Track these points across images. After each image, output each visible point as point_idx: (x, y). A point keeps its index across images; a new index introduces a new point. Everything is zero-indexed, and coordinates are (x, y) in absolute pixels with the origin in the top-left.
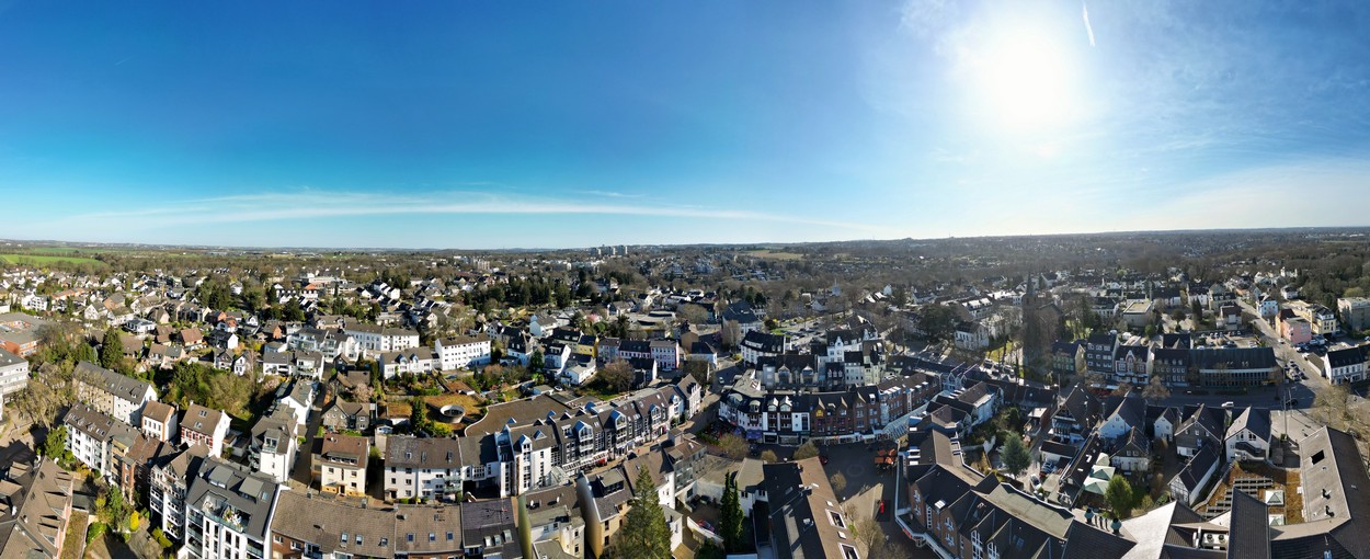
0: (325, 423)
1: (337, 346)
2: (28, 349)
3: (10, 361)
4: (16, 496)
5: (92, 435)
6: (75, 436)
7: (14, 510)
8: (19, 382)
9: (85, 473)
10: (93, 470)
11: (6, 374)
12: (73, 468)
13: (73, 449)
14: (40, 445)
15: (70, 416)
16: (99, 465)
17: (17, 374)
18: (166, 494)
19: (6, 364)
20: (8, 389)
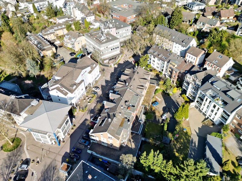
2: (131, 19)
3: (122, 26)
4: (127, 79)
5: (160, 59)
6: (152, 59)
7: (127, 84)
8: (127, 36)
9: (156, 72)
10: (160, 72)
11: (120, 33)
12: (151, 71)
13: (151, 64)
14: (137, 62)
15: (151, 51)
16: (163, 70)
17: (126, 33)
18: (190, 85)
19: (120, 28)
20: (122, 40)
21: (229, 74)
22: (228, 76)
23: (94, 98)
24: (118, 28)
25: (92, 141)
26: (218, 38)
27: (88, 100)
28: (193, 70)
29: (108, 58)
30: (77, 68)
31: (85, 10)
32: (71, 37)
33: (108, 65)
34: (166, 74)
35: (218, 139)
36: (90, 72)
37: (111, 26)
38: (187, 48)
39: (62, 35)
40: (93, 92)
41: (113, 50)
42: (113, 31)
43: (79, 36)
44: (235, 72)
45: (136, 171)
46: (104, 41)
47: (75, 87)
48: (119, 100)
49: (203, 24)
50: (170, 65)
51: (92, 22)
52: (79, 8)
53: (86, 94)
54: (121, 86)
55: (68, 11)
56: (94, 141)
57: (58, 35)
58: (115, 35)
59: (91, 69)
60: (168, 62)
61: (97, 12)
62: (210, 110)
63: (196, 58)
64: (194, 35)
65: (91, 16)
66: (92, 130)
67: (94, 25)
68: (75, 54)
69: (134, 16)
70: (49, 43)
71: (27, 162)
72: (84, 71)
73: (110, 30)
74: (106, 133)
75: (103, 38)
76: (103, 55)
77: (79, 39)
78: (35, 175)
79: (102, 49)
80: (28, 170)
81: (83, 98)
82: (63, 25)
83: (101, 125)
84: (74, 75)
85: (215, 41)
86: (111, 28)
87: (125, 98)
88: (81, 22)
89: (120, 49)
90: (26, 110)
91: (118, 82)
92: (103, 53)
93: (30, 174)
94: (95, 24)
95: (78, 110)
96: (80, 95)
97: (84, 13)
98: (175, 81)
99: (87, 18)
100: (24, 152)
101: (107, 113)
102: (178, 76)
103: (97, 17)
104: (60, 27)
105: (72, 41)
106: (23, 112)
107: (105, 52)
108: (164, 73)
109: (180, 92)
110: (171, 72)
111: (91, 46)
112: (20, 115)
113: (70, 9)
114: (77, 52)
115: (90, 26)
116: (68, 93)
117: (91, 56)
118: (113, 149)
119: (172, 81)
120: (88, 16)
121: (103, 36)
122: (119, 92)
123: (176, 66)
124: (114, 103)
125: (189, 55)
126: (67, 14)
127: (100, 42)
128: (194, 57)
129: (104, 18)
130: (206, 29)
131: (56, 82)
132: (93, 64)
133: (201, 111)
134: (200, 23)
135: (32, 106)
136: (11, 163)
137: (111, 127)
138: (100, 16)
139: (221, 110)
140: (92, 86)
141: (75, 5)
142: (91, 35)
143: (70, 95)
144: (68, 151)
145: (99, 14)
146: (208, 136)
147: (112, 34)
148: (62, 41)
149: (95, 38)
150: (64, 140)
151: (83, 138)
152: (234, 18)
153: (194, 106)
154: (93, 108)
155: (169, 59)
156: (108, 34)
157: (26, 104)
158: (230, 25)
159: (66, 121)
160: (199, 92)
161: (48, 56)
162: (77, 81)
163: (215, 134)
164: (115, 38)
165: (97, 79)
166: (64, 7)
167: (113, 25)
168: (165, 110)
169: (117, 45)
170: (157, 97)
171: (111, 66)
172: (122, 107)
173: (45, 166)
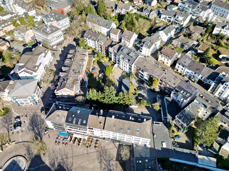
0: (172, 43)
1: (200, 12)
2: (67, 10)
3: (61, 18)
4: (72, 57)
5: (93, 40)
6: (88, 40)
7: (72, 60)
8: (66, 25)
9: (92, 49)
10: (95, 49)
11: (61, 23)
12: (89, 49)
13: (88, 44)
14: (78, 44)
15: (86, 35)
16: (96, 47)
17: (65, 23)
18: (112, 54)
19: (60, 20)
20: (63, 29)
21: (136, 43)
22: (136, 45)
23: (52, 74)
24: (58, 20)
25: (57, 97)
26: (130, 19)
27: (48, 76)
28: (113, 44)
29: (56, 44)
30: (34, 55)
31: (25, 6)
32: (20, 32)
33: (57, 49)
34: (99, 49)
35: (128, 80)
36: (45, 57)
37: (52, 19)
38: (110, 29)
39: (11, 31)
40: (50, 70)
41: (58, 38)
42: (55, 23)
43: (27, 30)
44: (139, 41)
45: (86, 105)
46: (50, 32)
47: (36, 68)
48: (69, 70)
49: (121, 9)
50: (100, 44)
51: (34, 16)
52: (19, 5)
53: (45, 73)
54: (69, 62)
55: (9, 7)
56: (59, 97)
57: (6, 31)
58: (57, 26)
59: (45, 54)
60: (98, 41)
61: (36, 5)
62: (124, 66)
63: (116, 35)
64: (116, 18)
65: (32, 10)
66: (56, 90)
67: (37, 19)
68: (27, 45)
69: (70, 7)
70: (2, 40)
71: (18, 117)
72: (40, 56)
73: (52, 22)
74: (65, 88)
75: (48, 30)
76: (51, 42)
77: (27, 32)
78: (27, 122)
79: (49, 38)
80: (21, 121)
81: (44, 75)
82: (8, 22)
83: (61, 86)
84: (34, 60)
85: (129, 21)
86: (53, 21)
87: (73, 68)
88: (24, 16)
89: (63, 36)
90: (7, 87)
91: (66, 60)
92: (51, 41)
93: (23, 123)
94: (37, 17)
95: (42, 83)
96: (42, 73)
97: (25, 9)
98: (105, 53)
99: (28, 13)
100: (13, 113)
101: (63, 79)
102: (105, 50)
103: (38, 10)
104: (6, 24)
105: (22, 35)
106: (6, 89)
107: (52, 40)
108: (97, 49)
109: (109, 60)
110: (101, 48)
111: (39, 37)
112: (5, 91)
113: (11, 6)
114: (29, 43)
115: (33, 19)
116: (33, 73)
117: (42, 45)
118: (71, 98)
119: (103, 54)
120: (29, 10)
121: (47, 29)
122: (68, 66)
123: (103, 43)
124: (66, 72)
125: (112, 34)
126: (7, 10)
127: (47, 34)
128: (115, 35)
129: (44, 10)
130: (124, 12)
131: (22, 67)
132: (45, 51)
133: (120, 68)
134: (119, 9)
135: (11, 84)
136: (7, 120)
137: (67, 85)
138: (40, 9)
139: (128, 65)
140: (48, 66)
141: (14, 2)
142: (38, 29)
143: (34, 74)
144: (43, 106)
145: (38, 7)
146: (123, 80)
147: (55, 26)
148: (12, 36)
149: (41, 31)
150: (39, 101)
151: (51, 98)
152: (142, 1)
153: (117, 66)
154: (52, 80)
155: (98, 39)
156: (51, 26)
157: (6, 84)
158: (139, 7)
159: (37, 89)
160: (117, 57)
161: (4, 50)
162: (38, 64)
163: (126, 78)
164: (57, 29)
165: (51, 61)
166: (3, 3)
167: (54, 18)
168: (100, 72)
169: (61, 34)
170: (95, 66)
171: (59, 50)
172: (72, 74)
173: (30, 116)
